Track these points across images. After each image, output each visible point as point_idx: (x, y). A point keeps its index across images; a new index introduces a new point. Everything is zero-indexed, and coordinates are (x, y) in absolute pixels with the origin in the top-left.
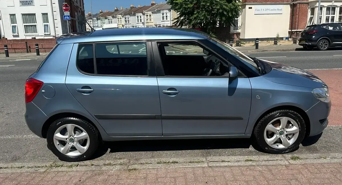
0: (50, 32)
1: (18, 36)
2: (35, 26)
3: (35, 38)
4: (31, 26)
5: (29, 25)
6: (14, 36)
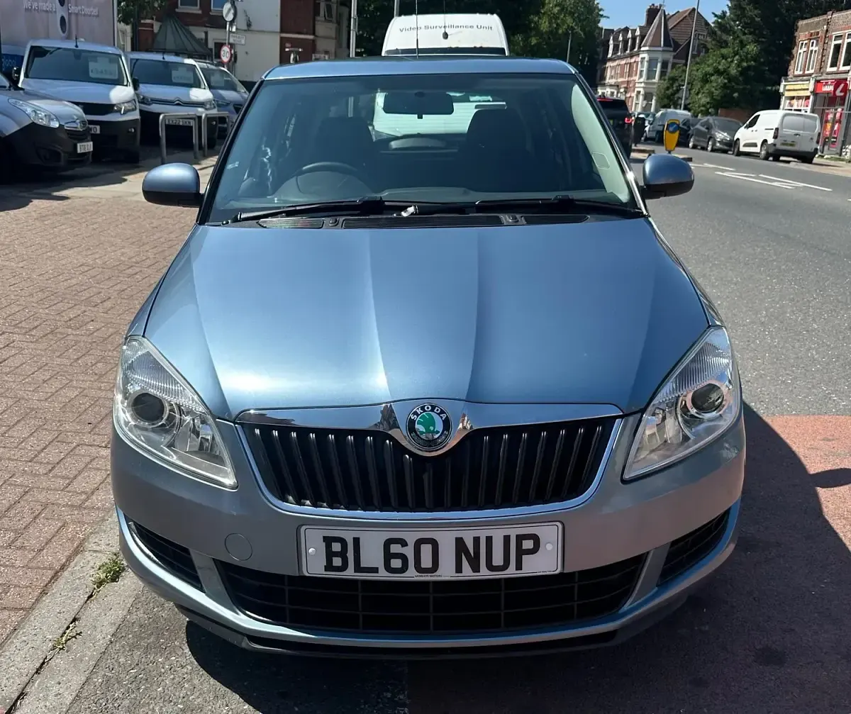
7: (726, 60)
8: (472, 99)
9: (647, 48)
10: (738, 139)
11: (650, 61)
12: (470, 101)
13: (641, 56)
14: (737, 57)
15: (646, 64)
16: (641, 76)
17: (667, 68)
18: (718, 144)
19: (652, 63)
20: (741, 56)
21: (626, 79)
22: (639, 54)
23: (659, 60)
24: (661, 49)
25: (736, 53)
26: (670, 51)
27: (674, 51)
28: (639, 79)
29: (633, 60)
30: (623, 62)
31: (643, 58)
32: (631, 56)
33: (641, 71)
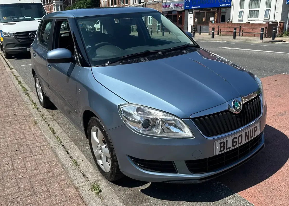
0: (269, 17)
1: (242, 21)
2: (258, 11)
3: (249, 22)
4: (255, 11)
5: (253, 11)
6: (239, 20)
7: (82, 4)
8: (35, 19)
9: (55, 1)
10: (95, 28)
11: (56, 5)
12: (35, 20)
13: (53, 4)
14: (85, 3)
15: (55, 6)
16: (55, 10)
17: (62, 7)
18: (89, 30)
19: (57, 6)
20: (86, 3)
21: (50, 11)
22: (52, 3)
23: (59, 5)
24: (59, 2)
25: (85, 2)
26: (62, 2)
27: (63, 2)
28: (54, 11)
29: (51, 5)
30: (48, 6)
31: (54, 5)
32: (50, 4)
33: (54, 9)
